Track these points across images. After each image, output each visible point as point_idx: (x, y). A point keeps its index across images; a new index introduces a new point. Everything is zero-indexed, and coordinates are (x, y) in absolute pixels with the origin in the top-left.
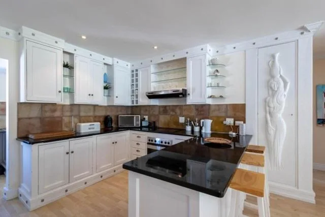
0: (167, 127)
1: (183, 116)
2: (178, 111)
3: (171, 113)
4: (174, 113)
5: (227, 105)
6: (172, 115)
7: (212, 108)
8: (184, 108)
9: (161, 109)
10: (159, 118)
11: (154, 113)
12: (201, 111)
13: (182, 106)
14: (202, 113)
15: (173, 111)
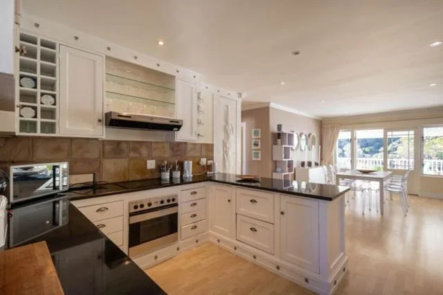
0: (122, 180)
1: (152, 159)
2: (144, 151)
3: (132, 154)
4: (137, 155)
5: (201, 144)
6: (133, 158)
7: (189, 147)
8: (154, 146)
9: (108, 148)
10: (101, 164)
11: (87, 156)
12: (177, 151)
13: (151, 143)
14: (178, 153)
15: (135, 150)
